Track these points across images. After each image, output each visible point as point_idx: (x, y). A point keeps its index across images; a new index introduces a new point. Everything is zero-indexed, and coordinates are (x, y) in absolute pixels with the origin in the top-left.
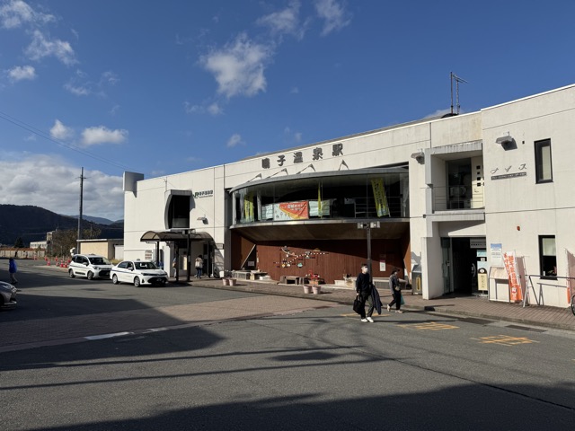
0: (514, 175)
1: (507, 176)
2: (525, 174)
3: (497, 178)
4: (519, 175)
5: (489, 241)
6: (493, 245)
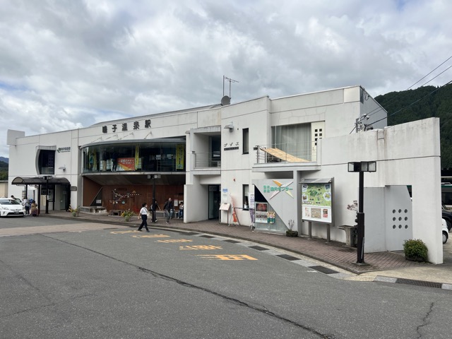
0: (234, 148)
1: (231, 149)
3: (227, 149)
5: (222, 188)
6: (224, 190)
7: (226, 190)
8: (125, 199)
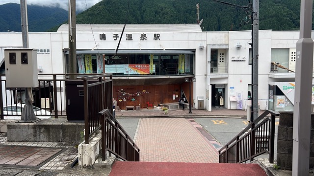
0: (241, 61)
1: (238, 61)
2: (245, 60)
3: (234, 61)
4: (243, 61)
5: (229, 86)
6: (231, 88)
7: (233, 88)
8: (136, 97)
